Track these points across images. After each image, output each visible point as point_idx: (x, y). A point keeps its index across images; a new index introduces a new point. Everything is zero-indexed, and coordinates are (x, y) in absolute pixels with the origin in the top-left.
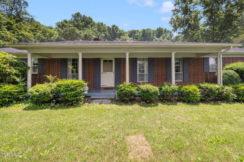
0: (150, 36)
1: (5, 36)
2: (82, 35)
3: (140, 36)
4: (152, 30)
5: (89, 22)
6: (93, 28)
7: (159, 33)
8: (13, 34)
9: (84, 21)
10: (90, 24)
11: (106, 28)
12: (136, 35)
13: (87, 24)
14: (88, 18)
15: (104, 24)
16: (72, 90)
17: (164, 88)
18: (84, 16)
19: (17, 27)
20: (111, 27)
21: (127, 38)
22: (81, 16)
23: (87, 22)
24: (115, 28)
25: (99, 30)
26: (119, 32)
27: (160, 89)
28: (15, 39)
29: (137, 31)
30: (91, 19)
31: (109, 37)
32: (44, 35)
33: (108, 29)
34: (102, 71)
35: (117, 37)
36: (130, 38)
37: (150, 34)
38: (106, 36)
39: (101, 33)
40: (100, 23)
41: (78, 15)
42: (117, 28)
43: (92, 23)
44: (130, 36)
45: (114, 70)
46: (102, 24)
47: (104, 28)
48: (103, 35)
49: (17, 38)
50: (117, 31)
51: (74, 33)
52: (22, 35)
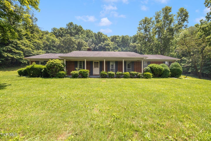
0: (128, 41)
1: (26, 43)
2: (76, 42)
3: (120, 41)
4: (129, 37)
5: (80, 30)
6: (82, 35)
7: (135, 39)
8: (30, 42)
9: (76, 29)
10: (80, 31)
11: (93, 34)
12: (117, 40)
13: (78, 31)
14: (79, 27)
15: (91, 31)
16: (85, 73)
17: (117, 73)
18: (76, 25)
19: (32, 36)
20: (97, 33)
21: (110, 42)
22: (73, 25)
23: (78, 30)
24: (100, 34)
25: (87, 36)
26: (103, 37)
27: (116, 73)
28: (33, 46)
29: (118, 36)
30: (81, 28)
31: (95, 41)
32: (48, 41)
33: (95, 35)
34: (93, 67)
35: (102, 42)
36: (112, 42)
37: (128, 39)
38: (93, 41)
39: (89, 38)
40: (88, 30)
41: (71, 24)
42: (101, 34)
43: (82, 31)
44: (112, 40)
45: (99, 67)
46: (90, 31)
47: (92, 34)
48: (91, 40)
49: (33, 45)
50: (101, 36)
51: (71, 41)
52: (35, 42)
